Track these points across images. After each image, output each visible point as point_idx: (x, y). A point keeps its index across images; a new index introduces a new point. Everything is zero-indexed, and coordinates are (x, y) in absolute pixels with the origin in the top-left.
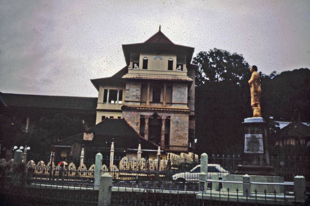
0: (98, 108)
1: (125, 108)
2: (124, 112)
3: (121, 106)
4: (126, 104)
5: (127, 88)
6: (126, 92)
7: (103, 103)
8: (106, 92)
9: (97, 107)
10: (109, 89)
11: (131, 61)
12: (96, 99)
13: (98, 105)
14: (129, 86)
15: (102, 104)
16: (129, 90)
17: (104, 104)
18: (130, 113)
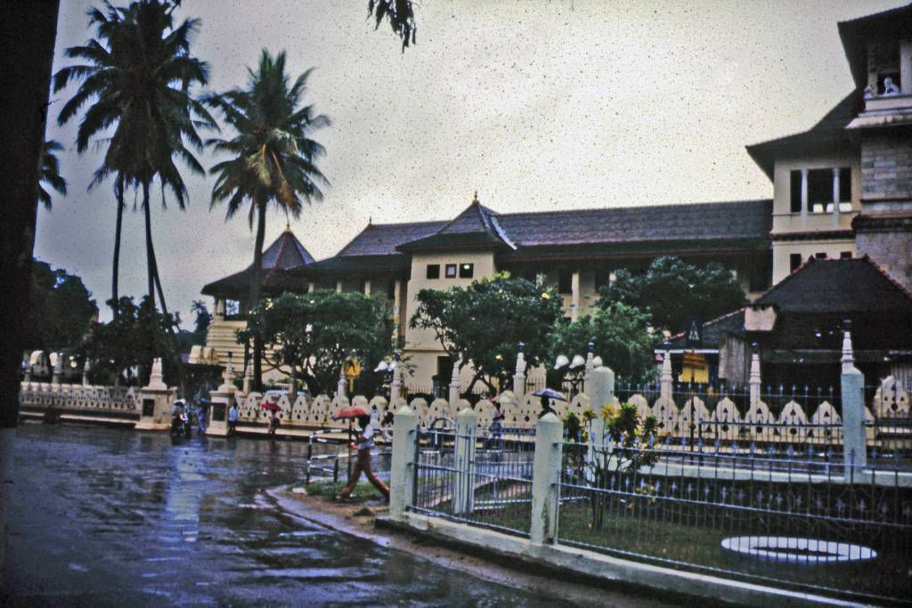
0: (775, 231)
1: (862, 225)
2: (861, 238)
3: (849, 219)
4: (866, 211)
5: (865, 160)
6: (865, 171)
7: (791, 215)
8: (796, 178)
9: (771, 228)
10: (805, 168)
11: (873, 71)
12: (767, 205)
13: (776, 221)
14: (871, 153)
15: (789, 218)
16: (871, 165)
17: (794, 218)
18: (880, 236)
